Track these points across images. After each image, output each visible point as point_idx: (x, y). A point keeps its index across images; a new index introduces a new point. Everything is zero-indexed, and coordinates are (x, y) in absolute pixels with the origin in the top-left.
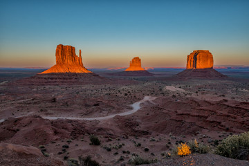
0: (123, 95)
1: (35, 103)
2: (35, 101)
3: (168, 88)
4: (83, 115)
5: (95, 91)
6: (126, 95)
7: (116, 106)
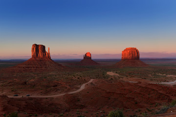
0: (76, 78)
1: (10, 85)
2: (10, 84)
3: (108, 73)
4: (42, 93)
5: (58, 76)
6: (78, 78)
7: (68, 87)
